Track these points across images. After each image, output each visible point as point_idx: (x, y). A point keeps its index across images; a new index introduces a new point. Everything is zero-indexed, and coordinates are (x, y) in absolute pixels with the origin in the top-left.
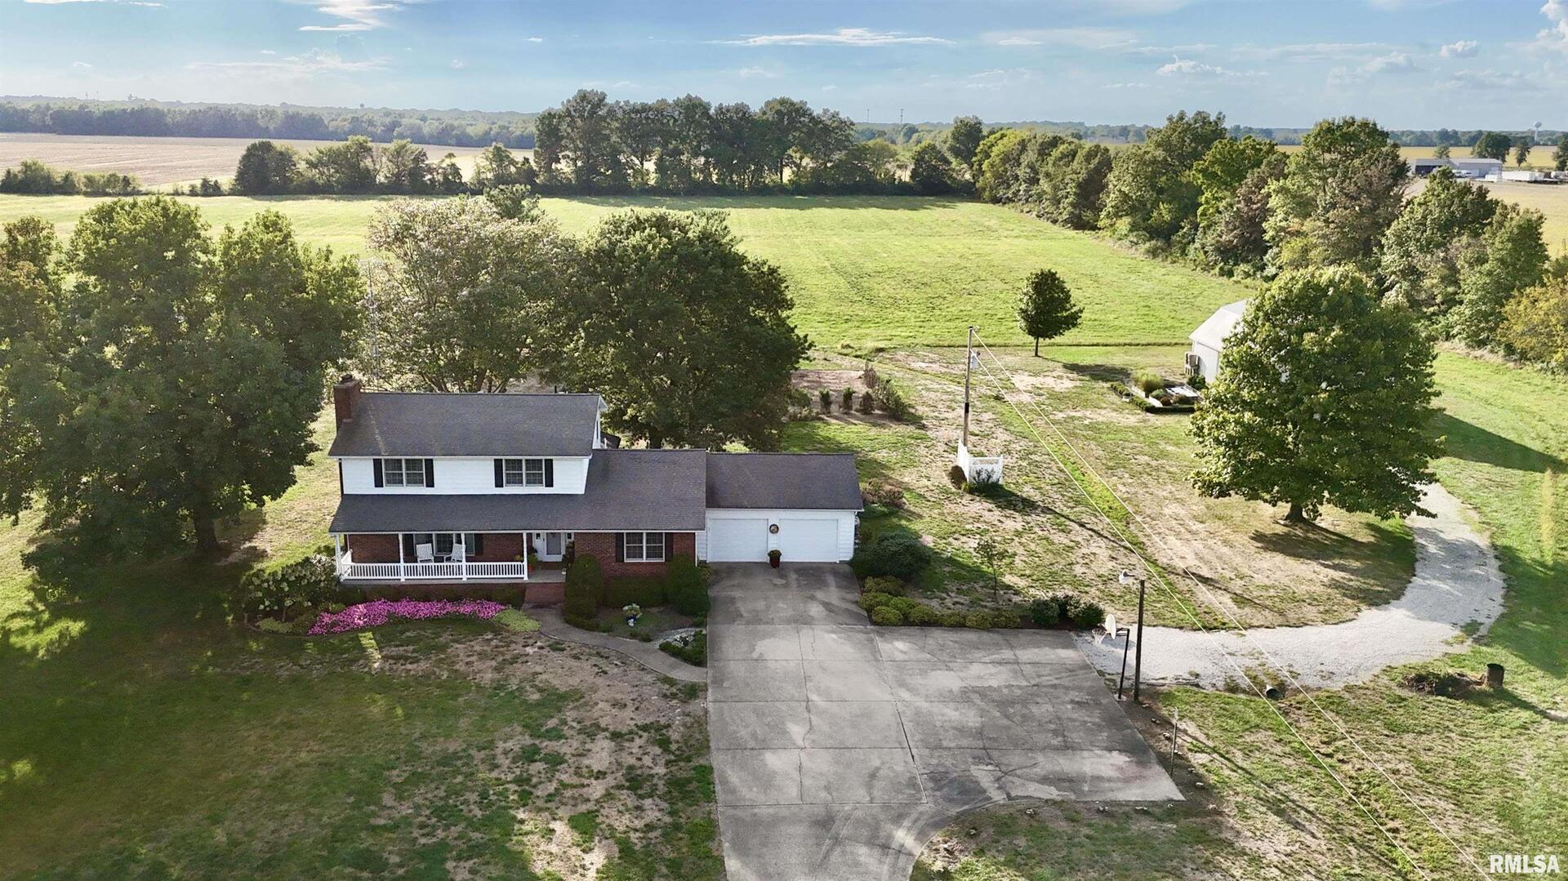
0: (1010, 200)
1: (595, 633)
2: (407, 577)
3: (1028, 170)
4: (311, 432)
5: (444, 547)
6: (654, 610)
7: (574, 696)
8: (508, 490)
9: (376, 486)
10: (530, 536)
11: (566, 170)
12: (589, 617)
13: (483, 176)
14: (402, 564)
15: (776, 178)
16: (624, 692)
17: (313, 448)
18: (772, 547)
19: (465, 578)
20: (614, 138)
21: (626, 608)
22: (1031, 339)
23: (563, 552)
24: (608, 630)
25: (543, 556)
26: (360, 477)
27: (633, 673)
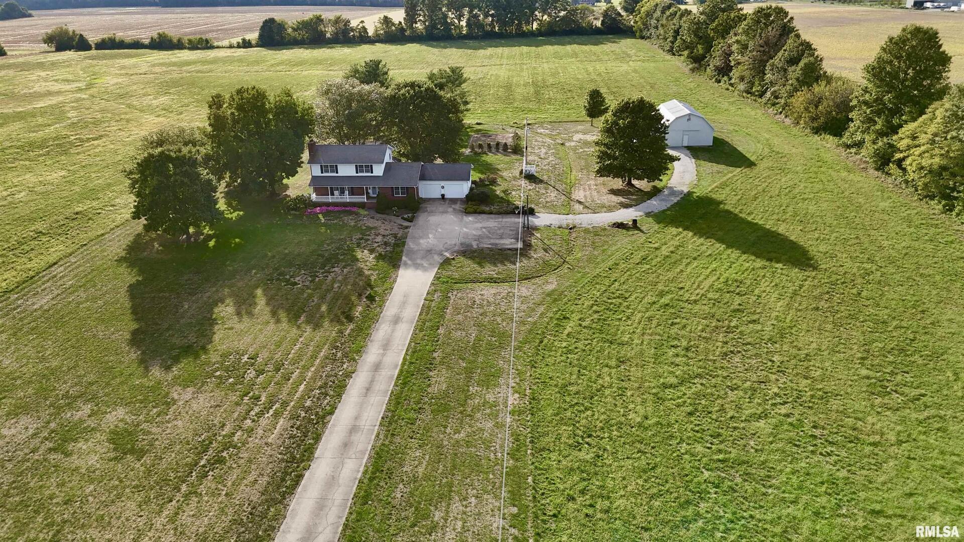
0: (649, 38)
2: (331, 200)
3: (656, 22)
4: (301, 158)
5: (342, 192)
6: (402, 209)
7: (375, 228)
8: (360, 174)
9: (321, 173)
10: (367, 188)
11: (420, 27)
12: (383, 211)
13: (379, 32)
14: (330, 196)
15: (529, 27)
16: (388, 227)
17: (302, 162)
18: (442, 193)
19: (348, 200)
20: (444, 9)
21: (394, 209)
22: (588, 119)
23: (378, 194)
24: (387, 214)
25: (372, 195)
26: (317, 171)
27: (392, 223)
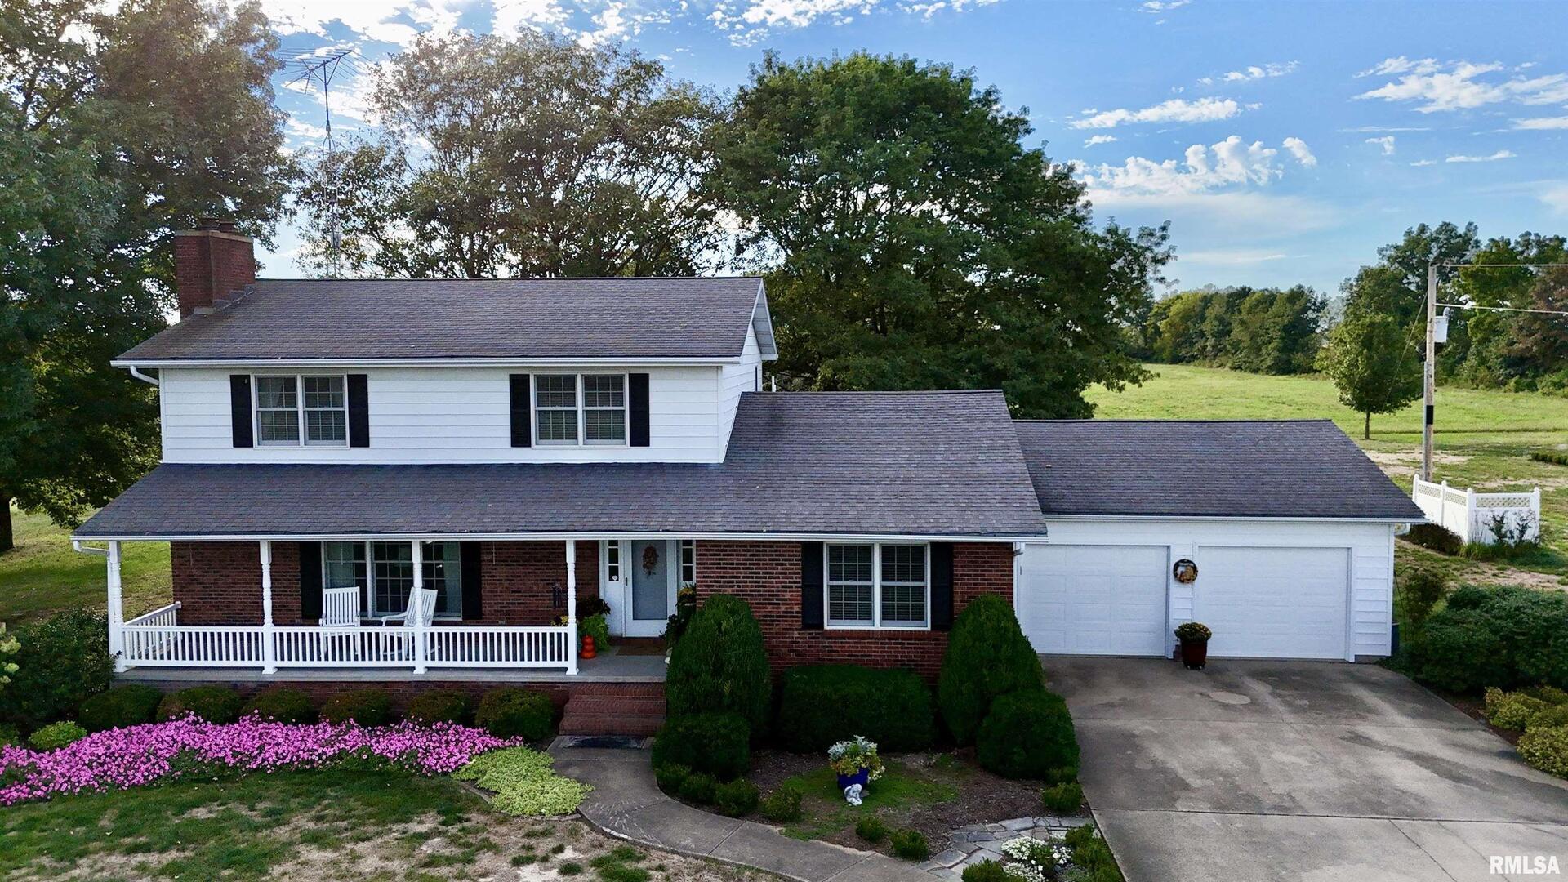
1: (747, 824)
2: (280, 664)
3: (1217, 323)
6: (916, 762)
8: (542, 453)
9: (236, 445)
10: (588, 551)
12: (727, 774)
14: (268, 629)
18: (1181, 616)
19: (420, 666)
21: (838, 748)
23: (672, 610)
24: (787, 816)
